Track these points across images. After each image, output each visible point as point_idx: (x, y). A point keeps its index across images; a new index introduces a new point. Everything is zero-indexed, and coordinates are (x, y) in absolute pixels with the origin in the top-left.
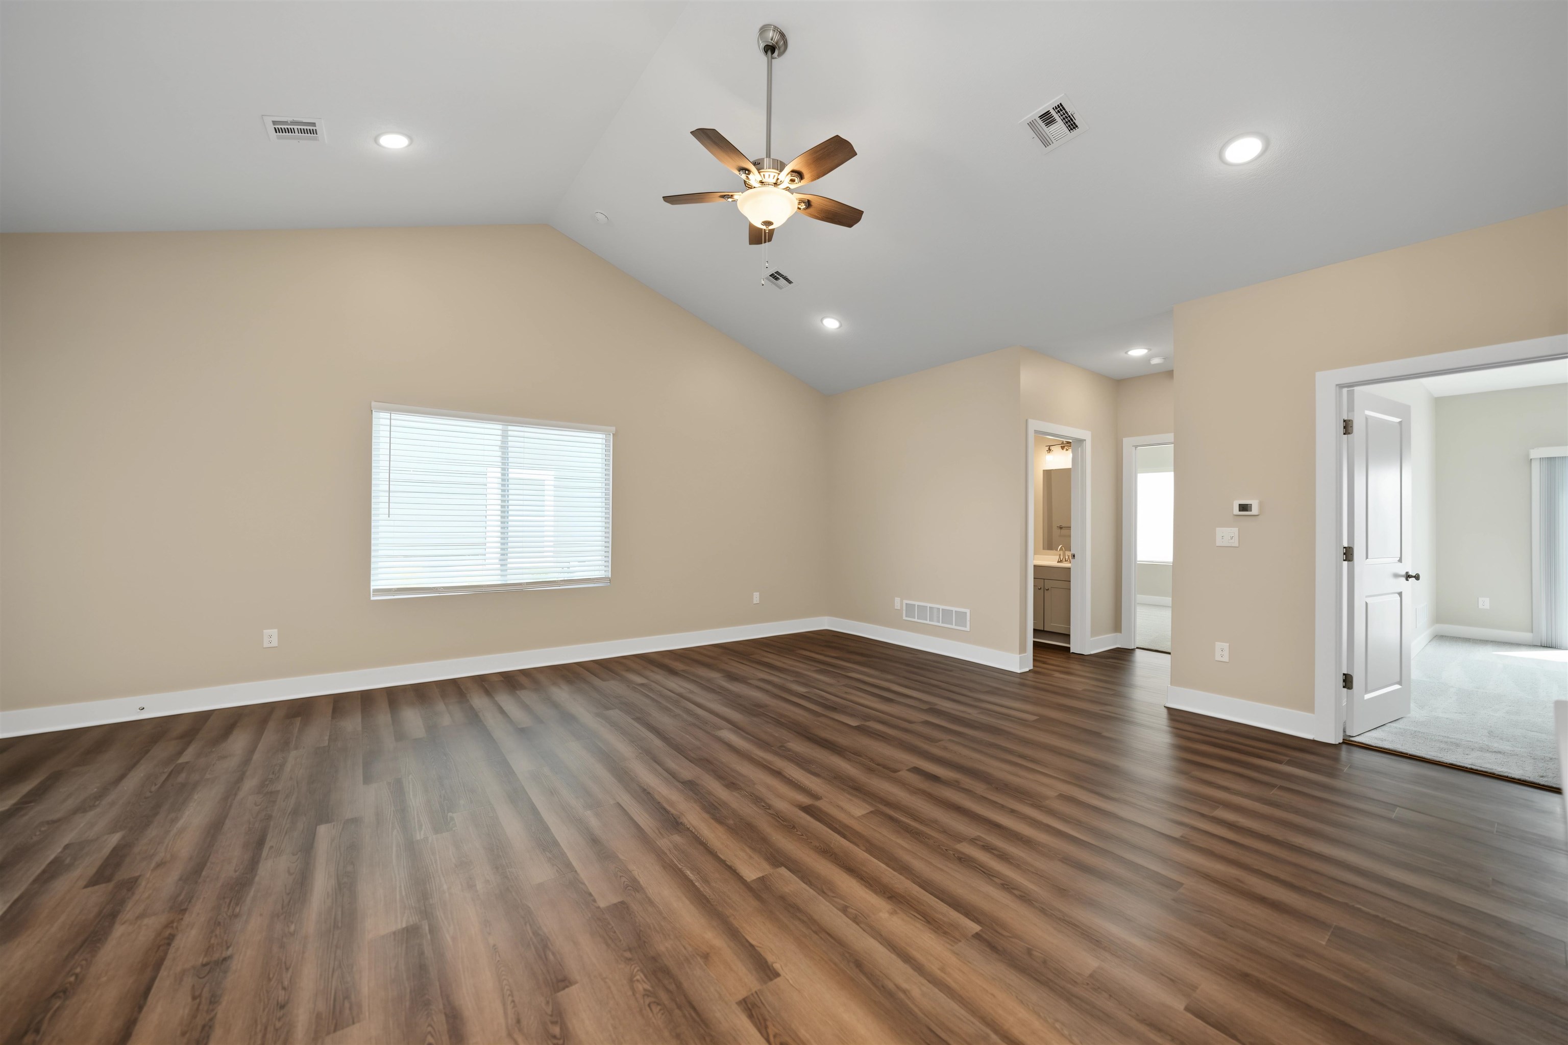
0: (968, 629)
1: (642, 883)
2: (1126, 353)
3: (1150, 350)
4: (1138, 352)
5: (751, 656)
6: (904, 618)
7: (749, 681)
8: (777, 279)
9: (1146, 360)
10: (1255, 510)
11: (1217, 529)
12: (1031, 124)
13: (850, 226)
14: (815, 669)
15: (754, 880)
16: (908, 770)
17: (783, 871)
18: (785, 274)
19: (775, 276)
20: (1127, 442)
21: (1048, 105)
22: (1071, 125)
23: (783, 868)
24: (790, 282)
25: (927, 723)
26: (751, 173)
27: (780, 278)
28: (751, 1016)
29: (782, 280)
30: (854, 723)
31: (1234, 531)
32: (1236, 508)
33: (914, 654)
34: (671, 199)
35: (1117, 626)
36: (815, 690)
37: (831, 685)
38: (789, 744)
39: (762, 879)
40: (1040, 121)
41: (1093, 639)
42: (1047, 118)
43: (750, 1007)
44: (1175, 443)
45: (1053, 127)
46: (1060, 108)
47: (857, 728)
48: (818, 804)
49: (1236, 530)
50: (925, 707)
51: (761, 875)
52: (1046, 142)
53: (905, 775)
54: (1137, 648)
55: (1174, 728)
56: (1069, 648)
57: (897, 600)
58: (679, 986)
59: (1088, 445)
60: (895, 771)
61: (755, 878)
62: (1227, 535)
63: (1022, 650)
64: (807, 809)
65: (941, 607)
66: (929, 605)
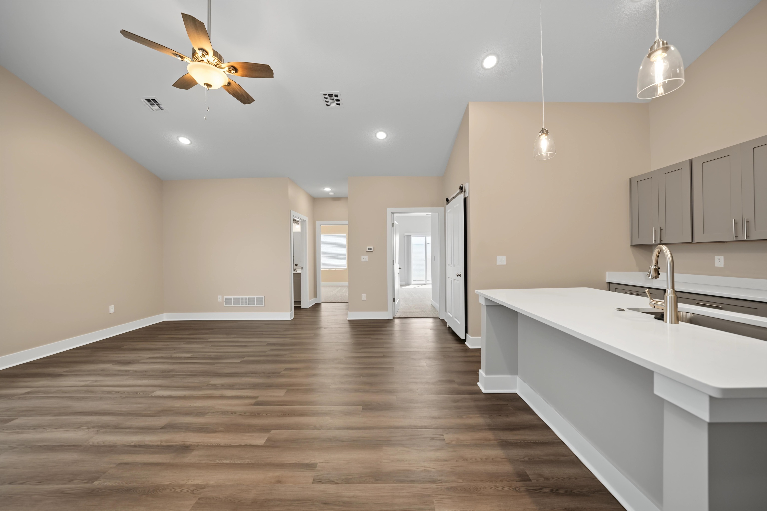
0: (263, 305)
1: (200, 483)
2: (324, 189)
3: (331, 189)
4: (327, 189)
5: (122, 347)
6: (225, 305)
7: (141, 361)
8: (151, 103)
9: (328, 193)
10: (372, 250)
11: (362, 256)
12: (325, 96)
13: (245, 103)
14: (184, 343)
15: (265, 442)
16: (284, 370)
17: (273, 432)
18: (160, 103)
19: (151, 102)
20: (318, 223)
21: (333, 92)
22: (338, 103)
23: (272, 431)
24: (161, 108)
25: (272, 350)
26: (208, 55)
27: (155, 103)
28: (322, 483)
29: (155, 106)
30: (238, 361)
31: (366, 257)
32: (367, 249)
33: (235, 323)
34: (125, 33)
35: (315, 296)
36: (196, 353)
37: (203, 348)
38: (211, 382)
39: (268, 440)
40: (328, 95)
41: (310, 301)
42: (331, 96)
43: (318, 481)
44: (349, 225)
45: (332, 101)
46: (336, 95)
47: (241, 362)
48: (258, 400)
49: (367, 256)
50: (265, 344)
51: (266, 439)
52: (327, 104)
53: (283, 372)
54: (322, 302)
55: (350, 326)
56: (301, 307)
57: (220, 297)
58: (280, 500)
59: (307, 222)
60: (280, 372)
61: (265, 441)
62: (364, 258)
63: (291, 311)
64: (256, 404)
65: (248, 297)
66: (240, 297)
